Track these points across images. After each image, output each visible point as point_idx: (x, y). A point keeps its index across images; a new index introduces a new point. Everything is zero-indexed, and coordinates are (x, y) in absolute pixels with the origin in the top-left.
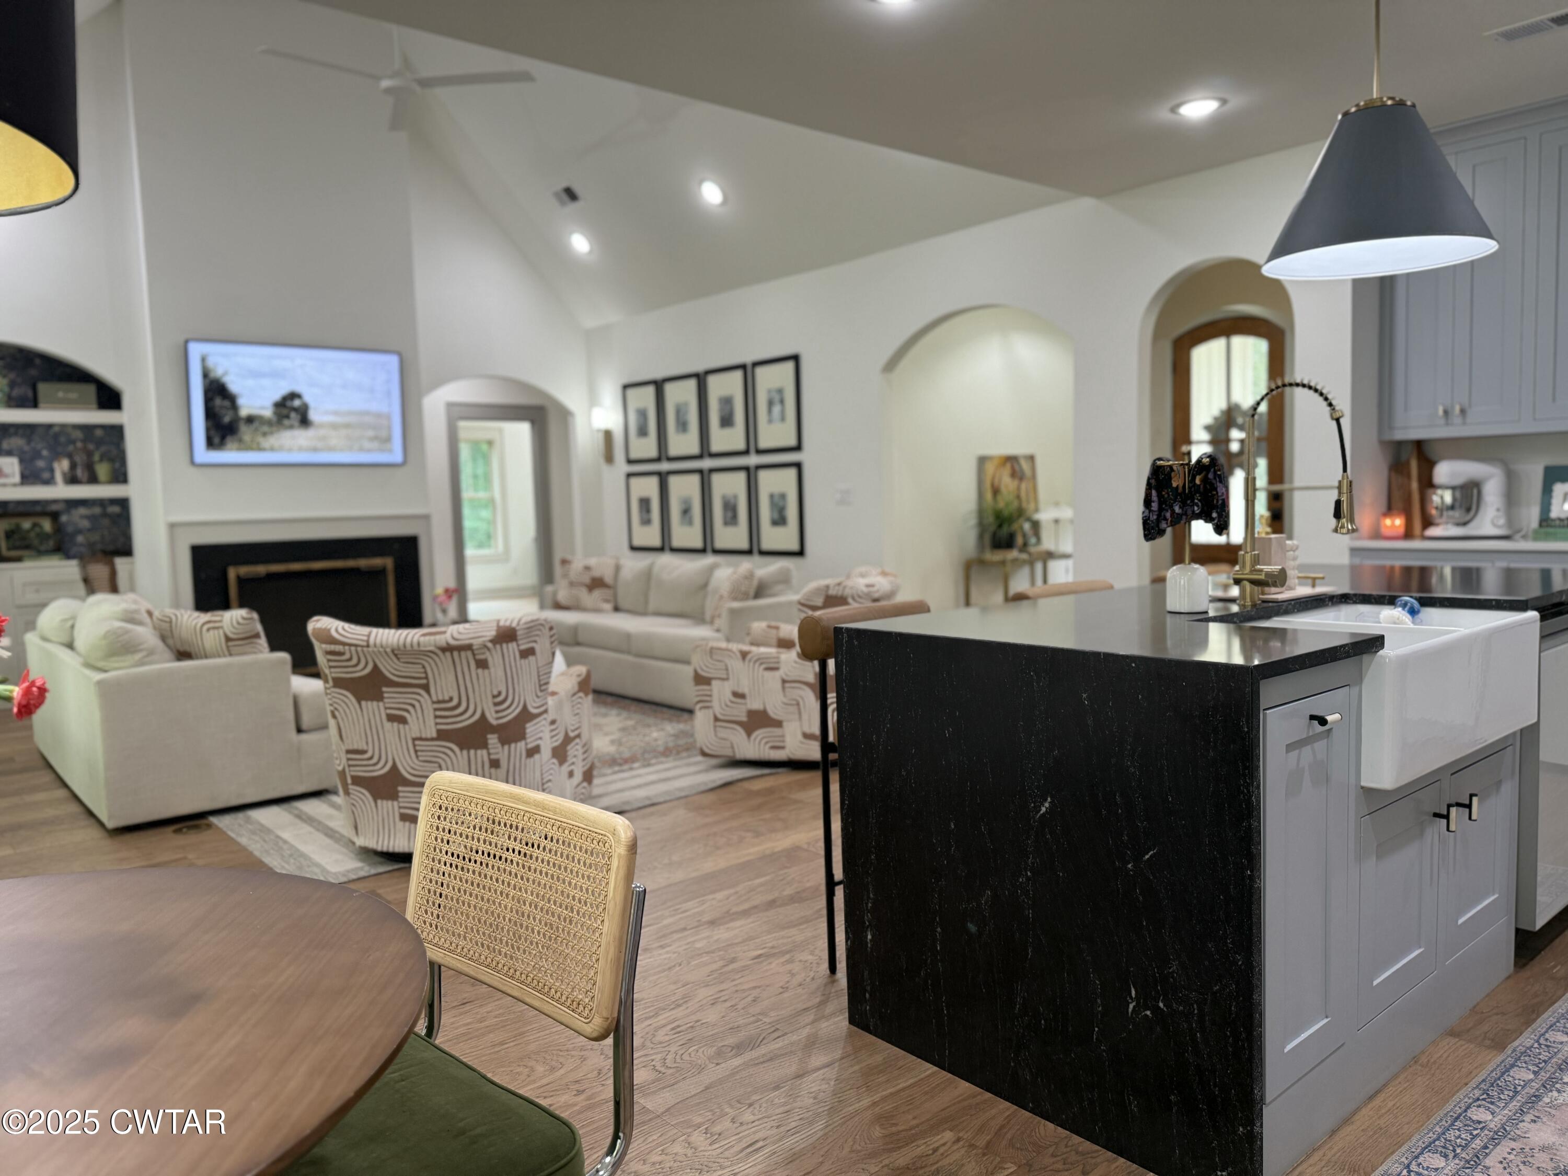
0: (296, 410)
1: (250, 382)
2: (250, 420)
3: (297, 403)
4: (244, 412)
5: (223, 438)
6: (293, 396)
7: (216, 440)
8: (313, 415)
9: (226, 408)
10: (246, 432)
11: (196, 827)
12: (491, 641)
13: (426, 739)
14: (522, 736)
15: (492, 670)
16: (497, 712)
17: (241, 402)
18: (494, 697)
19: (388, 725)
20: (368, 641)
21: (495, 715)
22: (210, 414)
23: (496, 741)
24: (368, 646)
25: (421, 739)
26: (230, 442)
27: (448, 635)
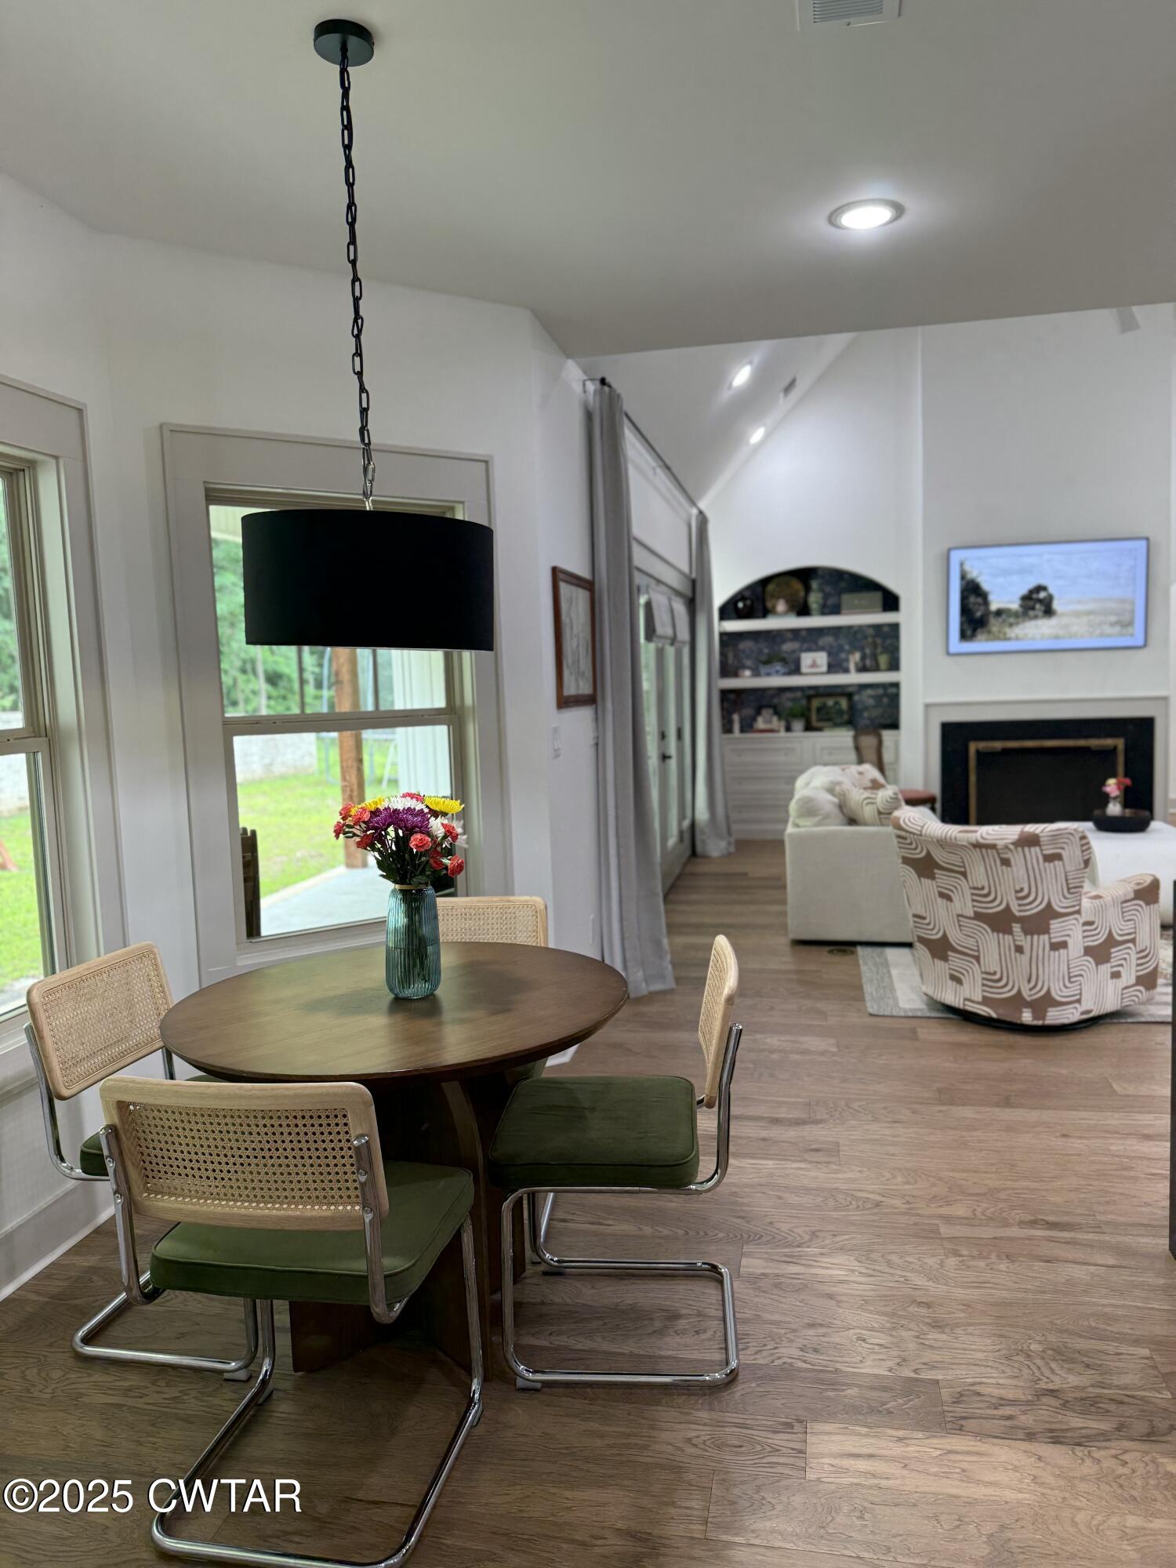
0: (1040, 601)
1: (1001, 580)
2: (999, 613)
3: (1042, 595)
4: (994, 607)
5: (974, 631)
6: (1040, 588)
7: (969, 632)
8: (1056, 605)
9: (979, 604)
10: (994, 624)
11: (844, 951)
12: (1012, 844)
13: (966, 917)
14: (1046, 930)
15: (1014, 869)
16: (1020, 905)
17: (991, 598)
18: (1017, 892)
19: (939, 900)
20: (921, 831)
21: (1018, 908)
22: (965, 610)
23: (1019, 930)
24: (921, 835)
25: (962, 916)
26: (981, 636)
27: (978, 834)
